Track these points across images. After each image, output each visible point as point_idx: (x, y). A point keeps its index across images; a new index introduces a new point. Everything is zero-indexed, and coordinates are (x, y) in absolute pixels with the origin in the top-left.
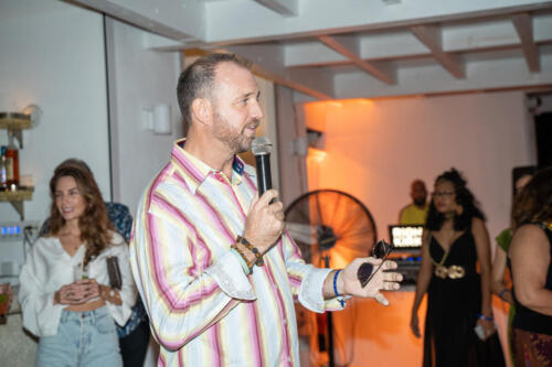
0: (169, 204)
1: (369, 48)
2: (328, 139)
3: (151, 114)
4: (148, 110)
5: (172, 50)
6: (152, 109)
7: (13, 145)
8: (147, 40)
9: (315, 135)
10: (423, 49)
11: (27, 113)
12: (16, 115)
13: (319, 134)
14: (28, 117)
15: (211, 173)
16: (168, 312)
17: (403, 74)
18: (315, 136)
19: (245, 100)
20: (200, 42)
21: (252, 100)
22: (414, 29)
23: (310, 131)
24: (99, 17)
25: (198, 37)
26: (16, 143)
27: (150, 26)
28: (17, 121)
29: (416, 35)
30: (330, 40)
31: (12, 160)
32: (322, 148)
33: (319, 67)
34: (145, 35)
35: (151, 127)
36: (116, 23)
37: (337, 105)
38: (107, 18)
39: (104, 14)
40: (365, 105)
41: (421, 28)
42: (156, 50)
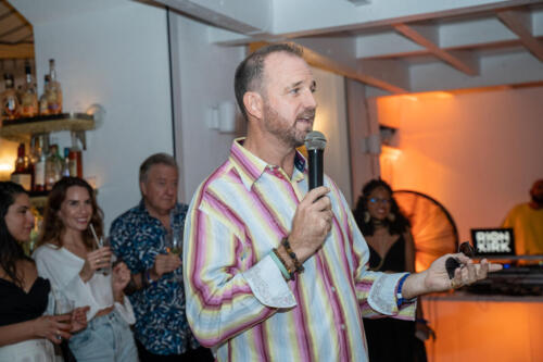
0: (220, 202)
1: (448, 37)
2: (403, 137)
3: (216, 112)
4: (214, 108)
5: (237, 44)
6: (216, 107)
7: (77, 147)
8: (212, 35)
9: (388, 132)
10: (510, 36)
11: (90, 113)
12: (79, 116)
13: (393, 131)
14: (92, 117)
15: (267, 169)
16: (200, 308)
17: (487, 63)
18: (389, 134)
19: (296, 90)
20: (266, 35)
21: (306, 90)
22: (500, 14)
23: (383, 128)
24: (163, 12)
25: (264, 30)
26: (80, 145)
27: (215, 19)
28: (80, 121)
29: (501, 20)
30: (405, 29)
31: (75, 162)
32: (396, 146)
33: (395, 58)
34: (210, 29)
35: (216, 126)
36: (180, 18)
37: (413, 98)
38: (171, 13)
39: (167, 8)
40: (443, 98)
41: (509, 13)
42: (221, 44)
